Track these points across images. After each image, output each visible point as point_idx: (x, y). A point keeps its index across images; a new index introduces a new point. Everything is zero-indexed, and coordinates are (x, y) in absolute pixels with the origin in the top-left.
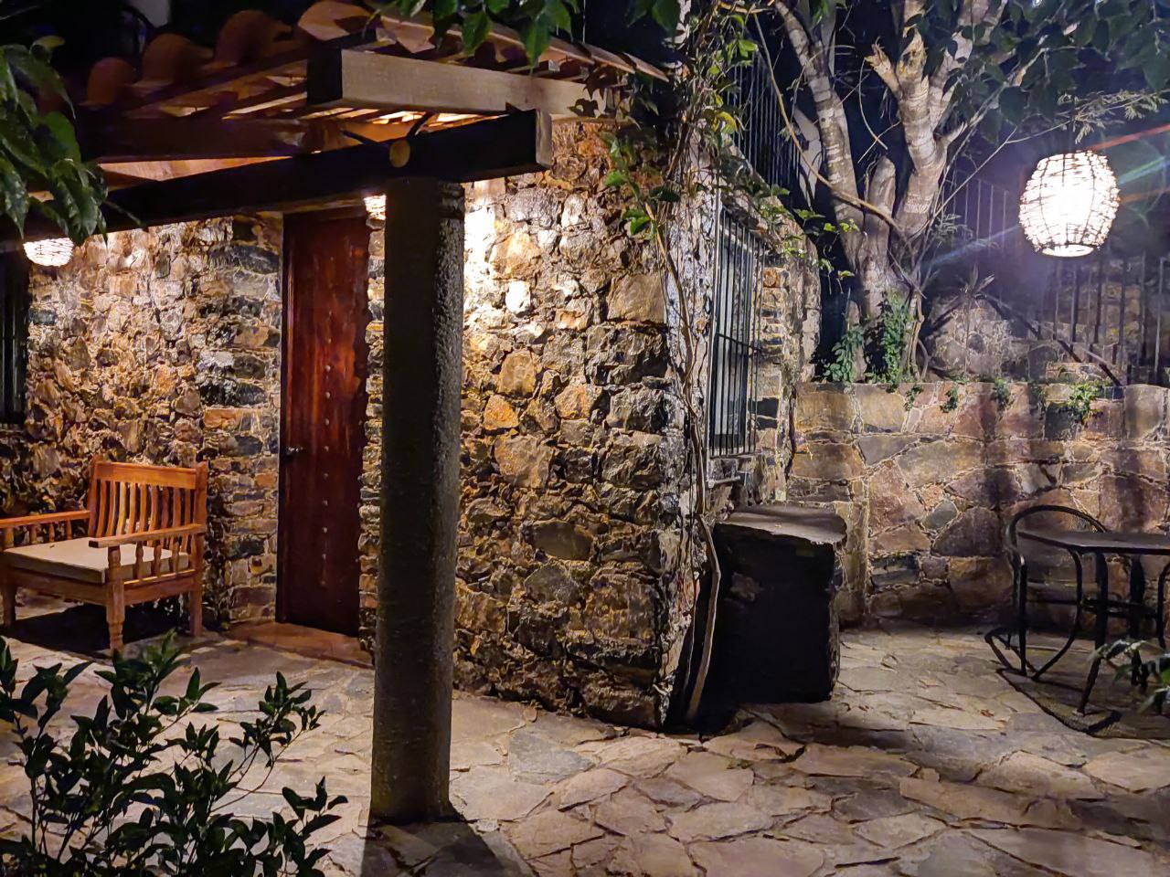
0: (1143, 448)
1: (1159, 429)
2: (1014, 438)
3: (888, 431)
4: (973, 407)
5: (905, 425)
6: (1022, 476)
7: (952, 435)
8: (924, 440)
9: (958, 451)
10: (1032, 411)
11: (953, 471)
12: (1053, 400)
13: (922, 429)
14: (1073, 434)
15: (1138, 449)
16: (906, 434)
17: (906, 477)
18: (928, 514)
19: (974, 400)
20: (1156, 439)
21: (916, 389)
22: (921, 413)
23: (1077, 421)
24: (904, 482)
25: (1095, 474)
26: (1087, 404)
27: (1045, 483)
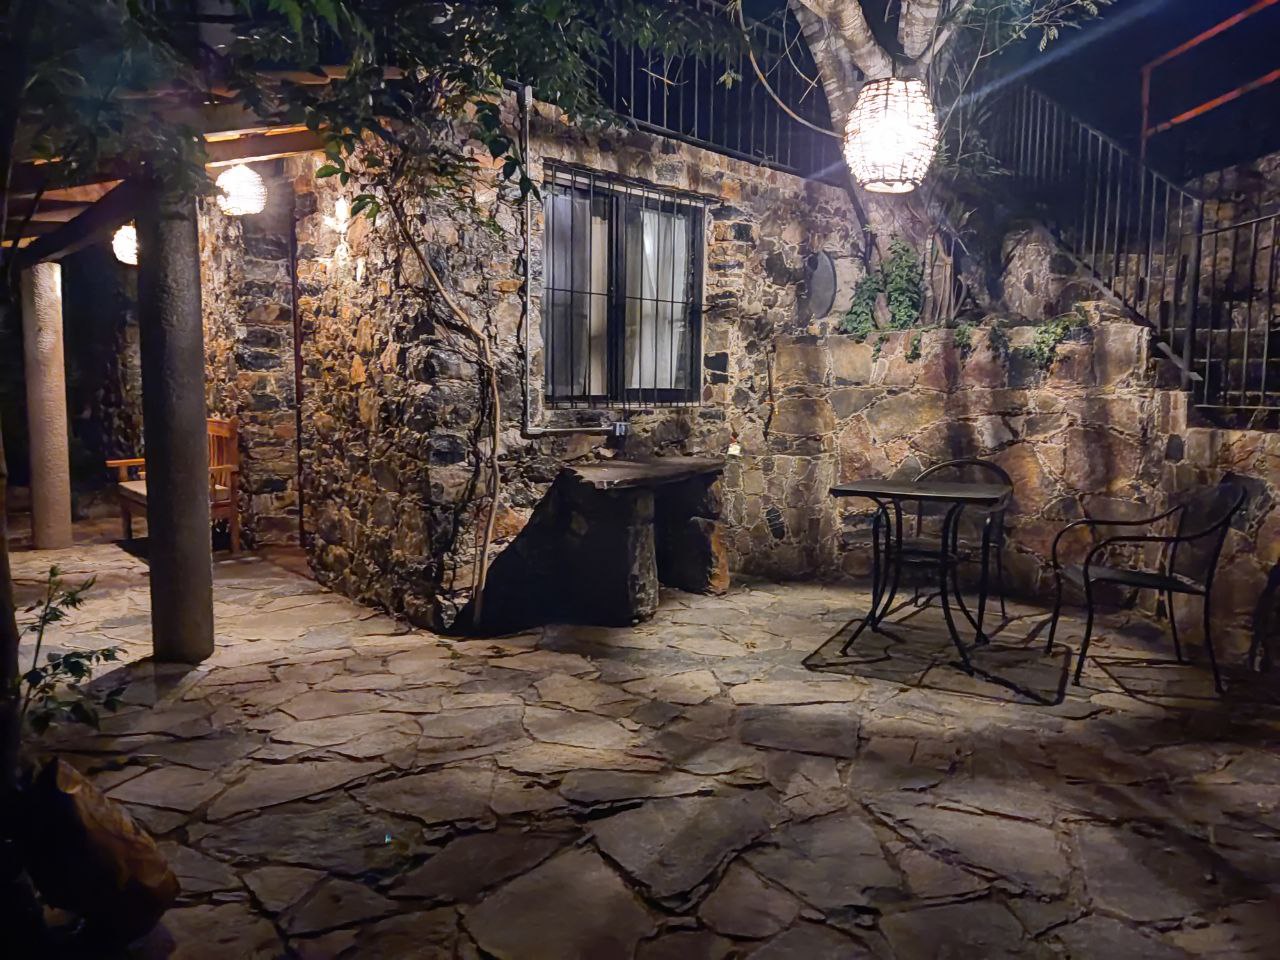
0: (1114, 397)
1: (1132, 374)
2: (976, 389)
3: (858, 384)
4: (936, 356)
5: (873, 376)
6: (984, 430)
7: (918, 386)
8: (890, 392)
9: (922, 404)
10: (995, 358)
11: (917, 424)
12: (1016, 345)
13: (888, 380)
14: (1037, 383)
15: (1110, 397)
16: (873, 386)
17: (874, 432)
18: (894, 470)
19: (938, 349)
20: (1128, 386)
21: (882, 340)
22: (887, 365)
23: (1041, 368)
24: (872, 437)
25: (1060, 426)
26: (1052, 350)
27: (1009, 437)
